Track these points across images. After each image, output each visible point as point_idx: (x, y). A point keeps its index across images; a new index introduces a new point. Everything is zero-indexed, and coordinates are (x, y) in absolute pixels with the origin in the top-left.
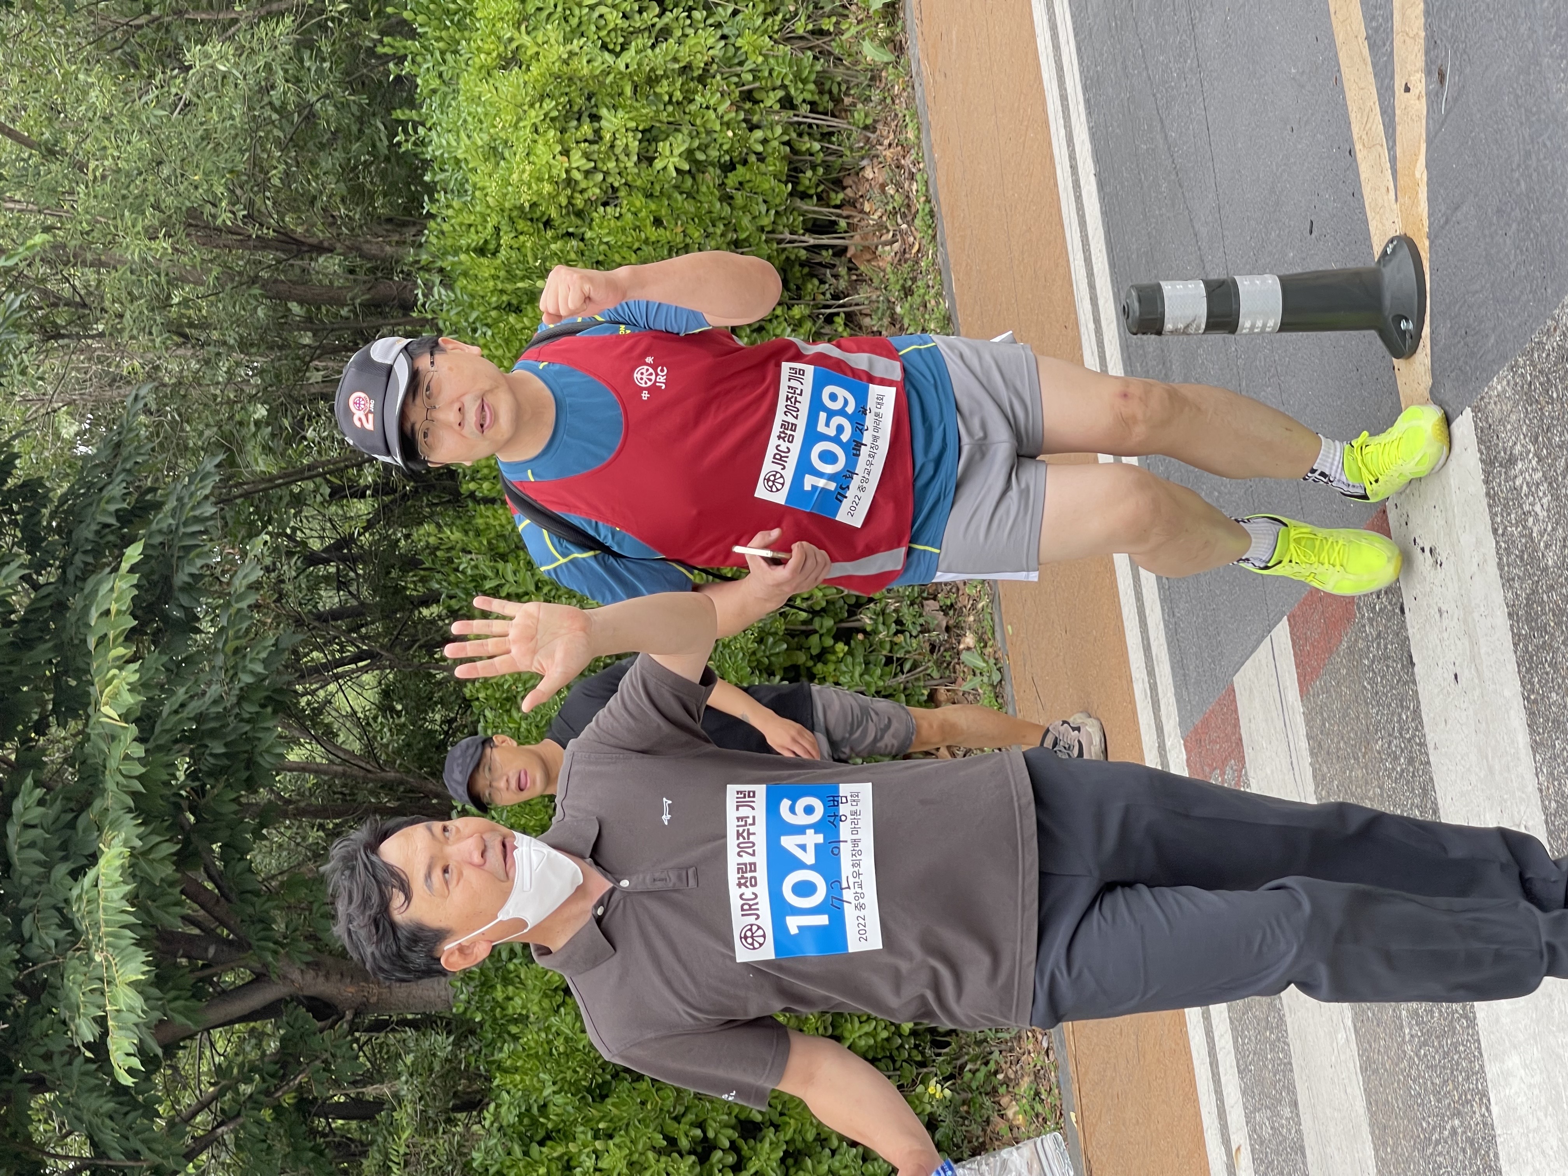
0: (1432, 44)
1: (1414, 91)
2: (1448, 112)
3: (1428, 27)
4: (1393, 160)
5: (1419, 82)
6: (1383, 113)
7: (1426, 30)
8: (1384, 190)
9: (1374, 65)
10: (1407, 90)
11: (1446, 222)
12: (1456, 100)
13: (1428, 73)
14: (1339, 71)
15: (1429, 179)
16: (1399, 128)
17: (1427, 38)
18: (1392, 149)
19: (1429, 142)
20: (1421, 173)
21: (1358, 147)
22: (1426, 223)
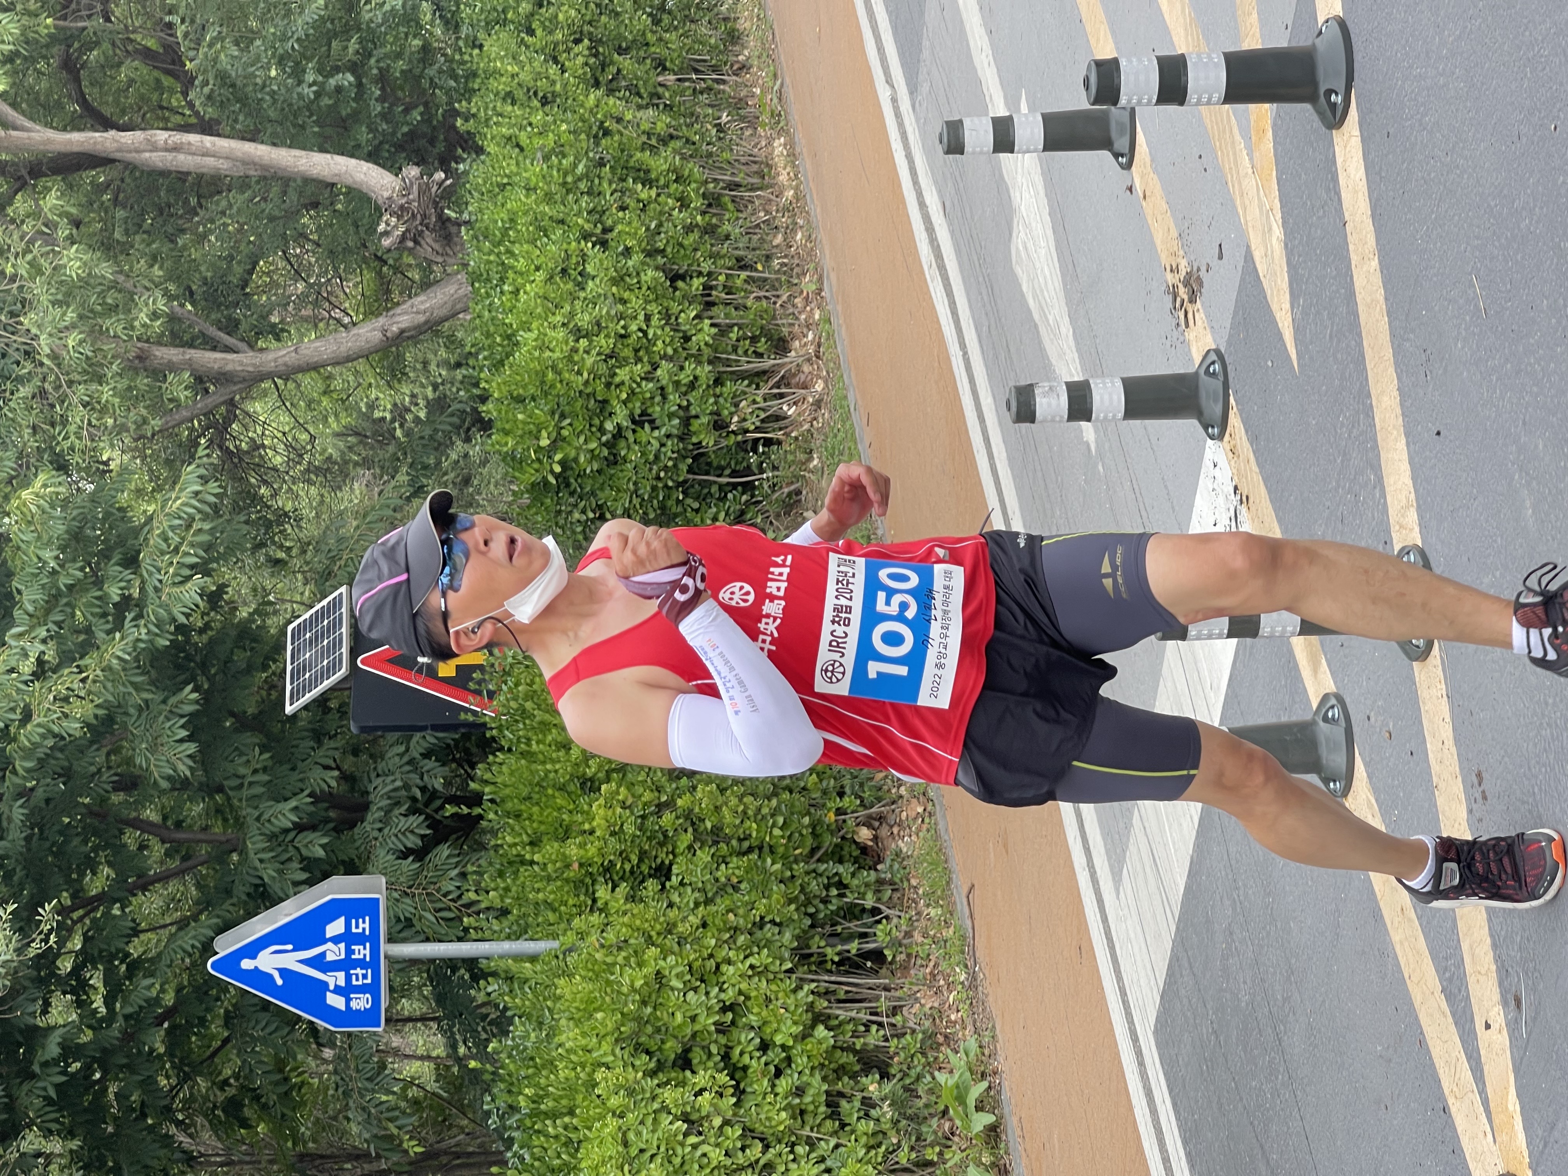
0: (1503, 973)
1: (1495, 1026)
2: (1529, 1034)
3: (1498, 959)
4: (1485, 1103)
5: (1498, 1016)
6: (1469, 1058)
7: (1496, 961)
8: (1481, 1135)
9: (1453, 1015)
10: (1488, 1026)
11: (1545, 1146)
12: (1534, 1019)
13: (1505, 1003)
14: (1422, 1033)
15: (1522, 1108)
16: (1486, 1068)
17: (1498, 970)
18: (1482, 1092)
19: (1516, 1070)
20: (1513, 1104)
21: (1451, 1101)
22: (1526, 1154)
